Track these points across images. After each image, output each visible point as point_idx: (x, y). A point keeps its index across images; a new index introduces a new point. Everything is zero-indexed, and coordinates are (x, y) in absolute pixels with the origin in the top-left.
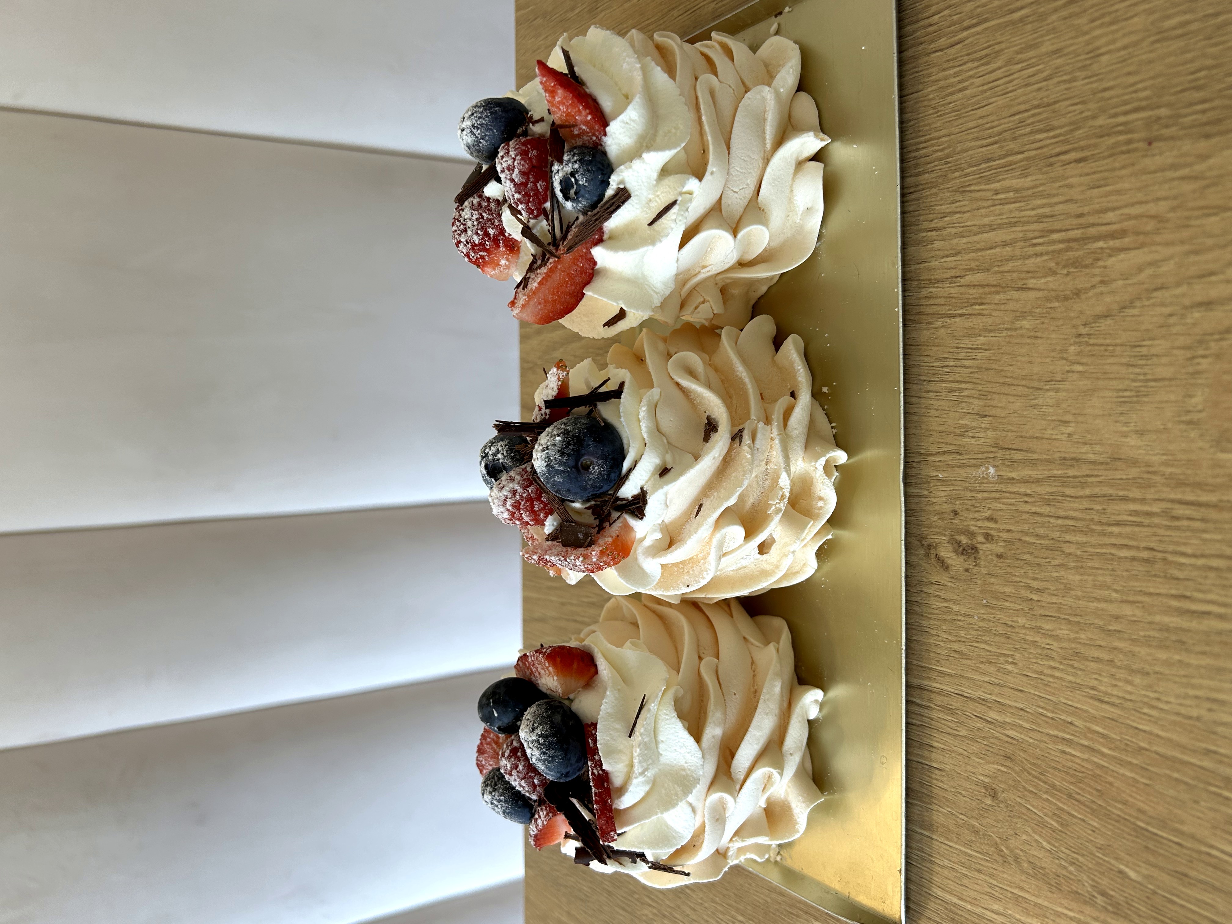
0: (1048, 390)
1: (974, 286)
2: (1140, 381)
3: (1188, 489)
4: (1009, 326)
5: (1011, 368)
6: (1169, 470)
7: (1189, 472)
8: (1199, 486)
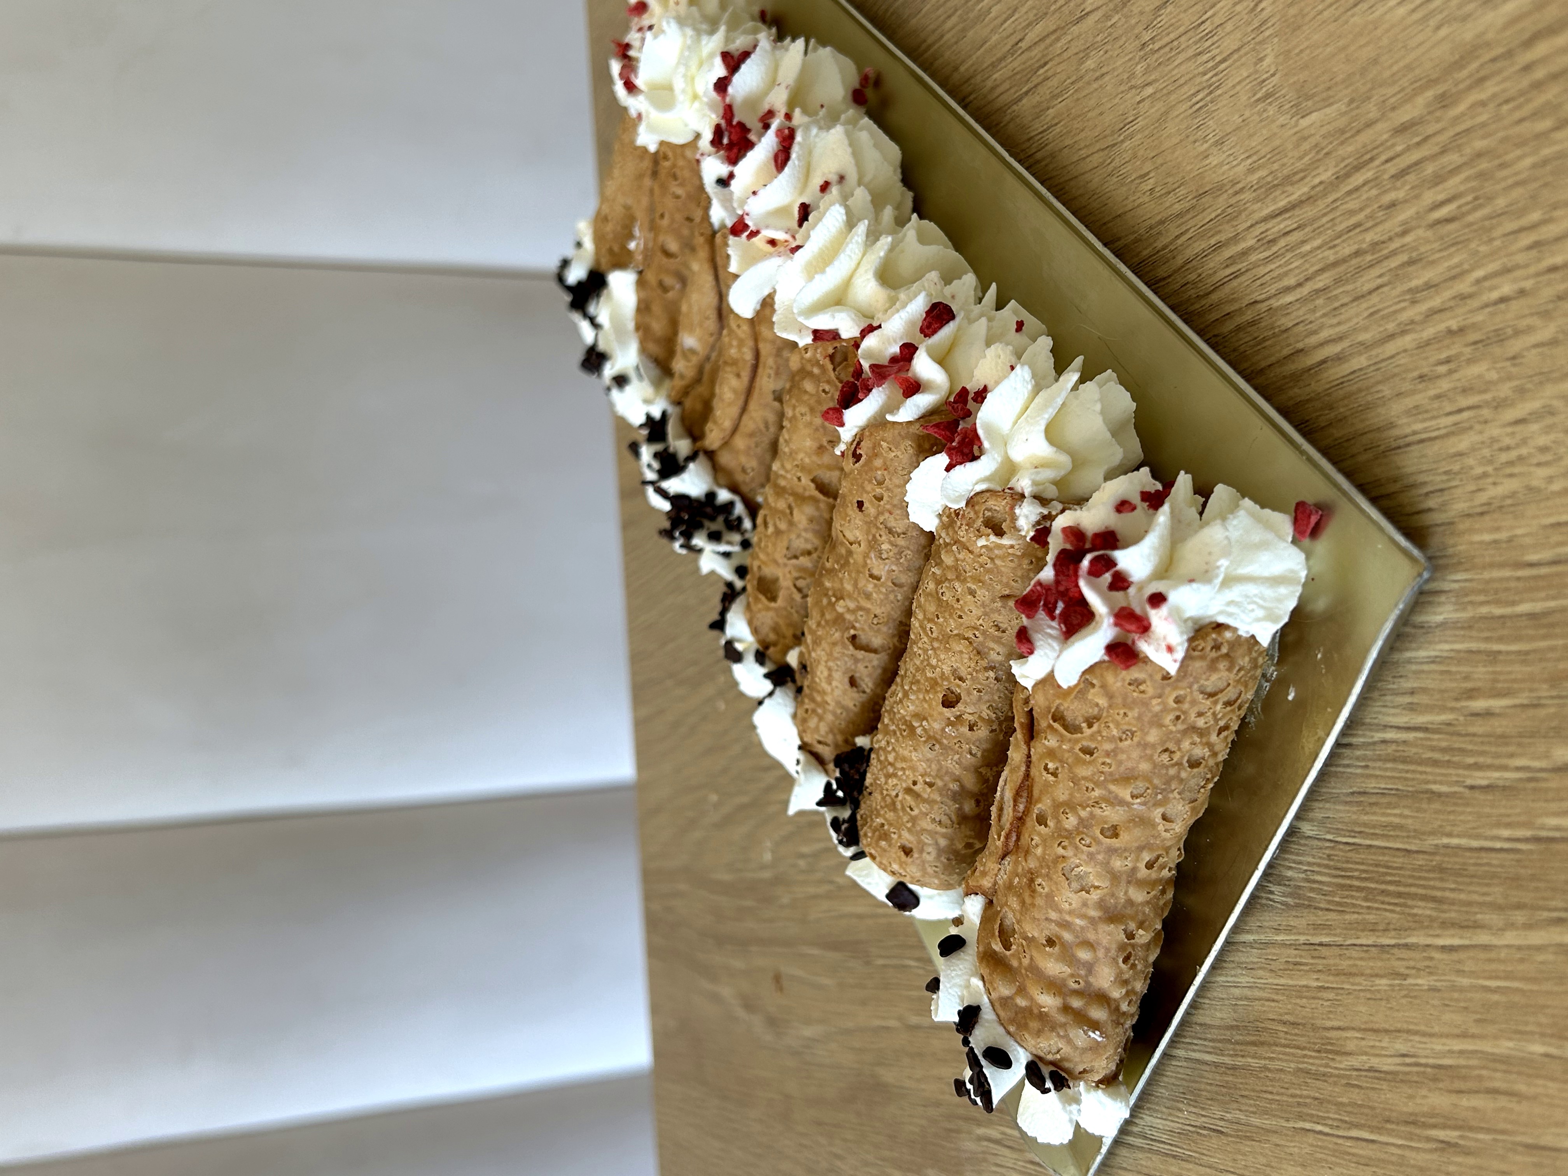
0: (1122, 141)
1: (1035, 43)
2: (1210, 70)
3: (1278, 193)
4: (1074, 78)
5: (1082, 135)
6: (1254, 178)
7: (1276, 166)
8: (1288, 180)
